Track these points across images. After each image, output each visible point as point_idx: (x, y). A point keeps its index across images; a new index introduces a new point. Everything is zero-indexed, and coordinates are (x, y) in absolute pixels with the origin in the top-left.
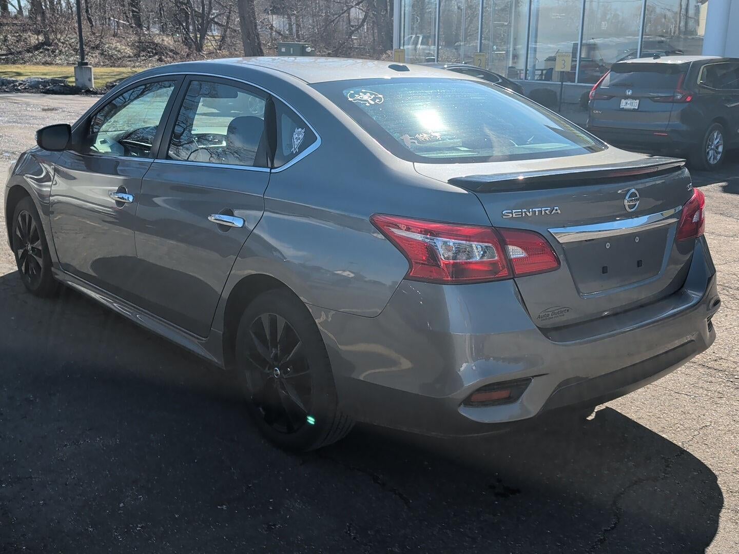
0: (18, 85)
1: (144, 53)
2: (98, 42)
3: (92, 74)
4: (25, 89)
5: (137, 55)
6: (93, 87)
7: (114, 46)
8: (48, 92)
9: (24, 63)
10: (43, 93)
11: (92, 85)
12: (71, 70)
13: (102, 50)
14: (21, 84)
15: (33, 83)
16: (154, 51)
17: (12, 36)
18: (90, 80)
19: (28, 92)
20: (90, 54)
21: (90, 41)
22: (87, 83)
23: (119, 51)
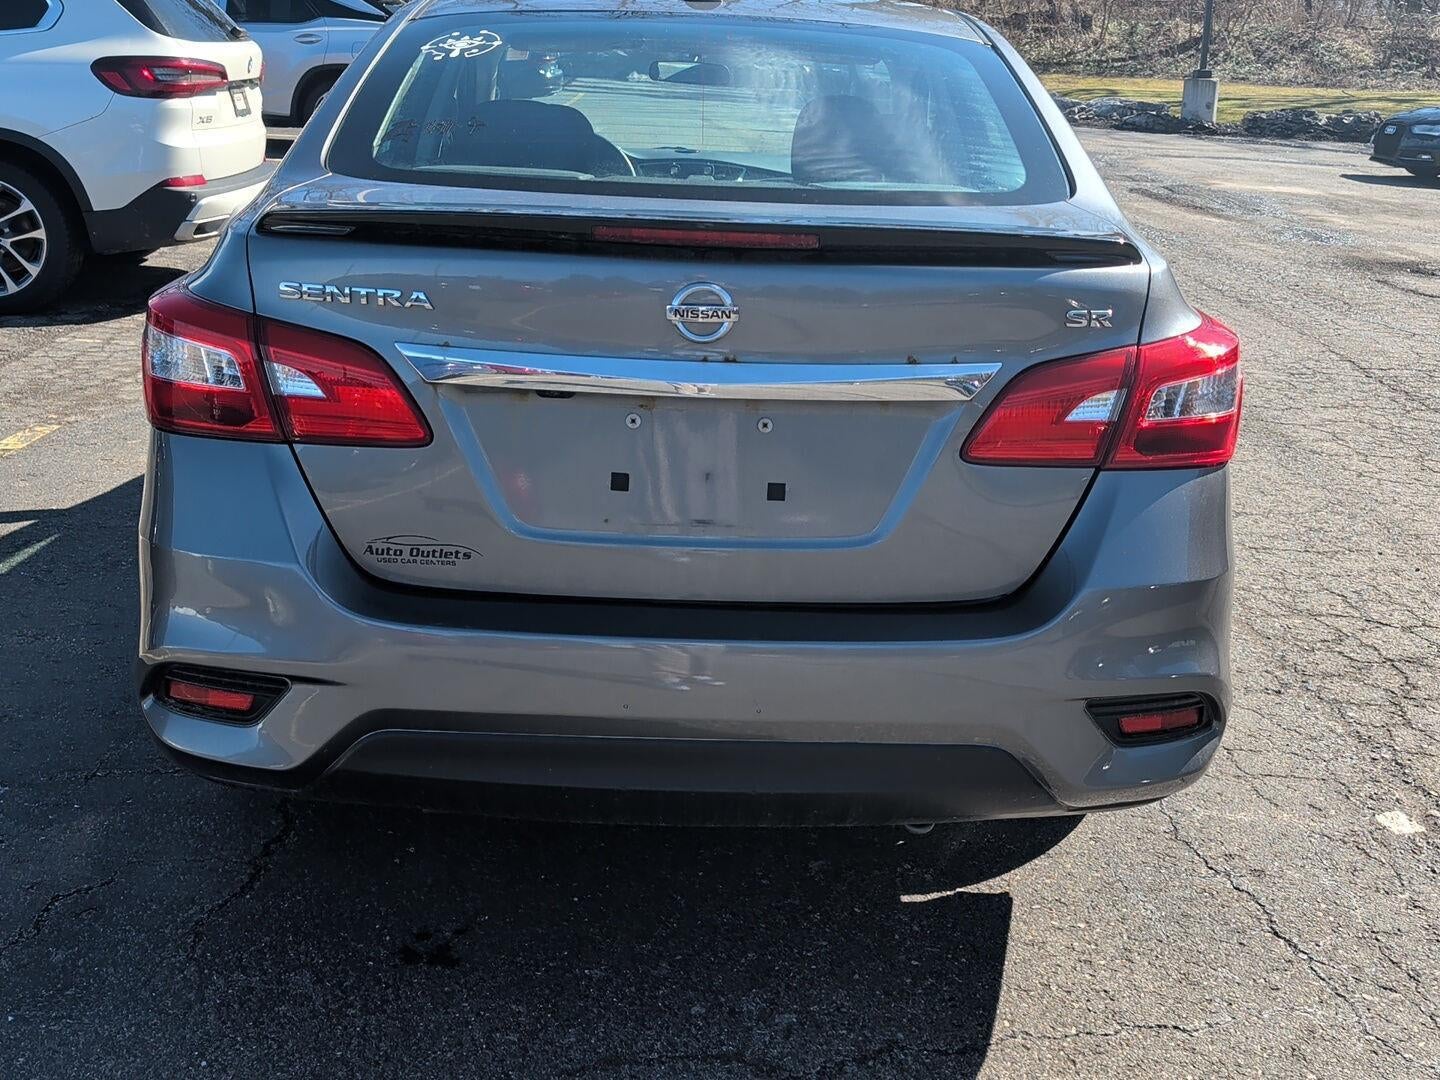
0: (1076, 111)
1: (1400, 61)
2: (1305, 38)
3: (1217, 95)
4: (1087, 118)
5: (1383, 65)
6: (1214, 120)
7: (1336, 46)
8: (1123, 126)
9: (1151, 76)
10: (1118, 128)
11: (1212, 117)
12: (1178, 87)
13: (1312, 53)
14: (1083, 109)
15: (1103, 108)
16: (1423, 57)
17: (1146, 26)
18: (1210, 106)
19: (1088, 125)
20: (1284, 60)
21: (1293, 35)
22: (1202, 112)
23: (1346, 56)
